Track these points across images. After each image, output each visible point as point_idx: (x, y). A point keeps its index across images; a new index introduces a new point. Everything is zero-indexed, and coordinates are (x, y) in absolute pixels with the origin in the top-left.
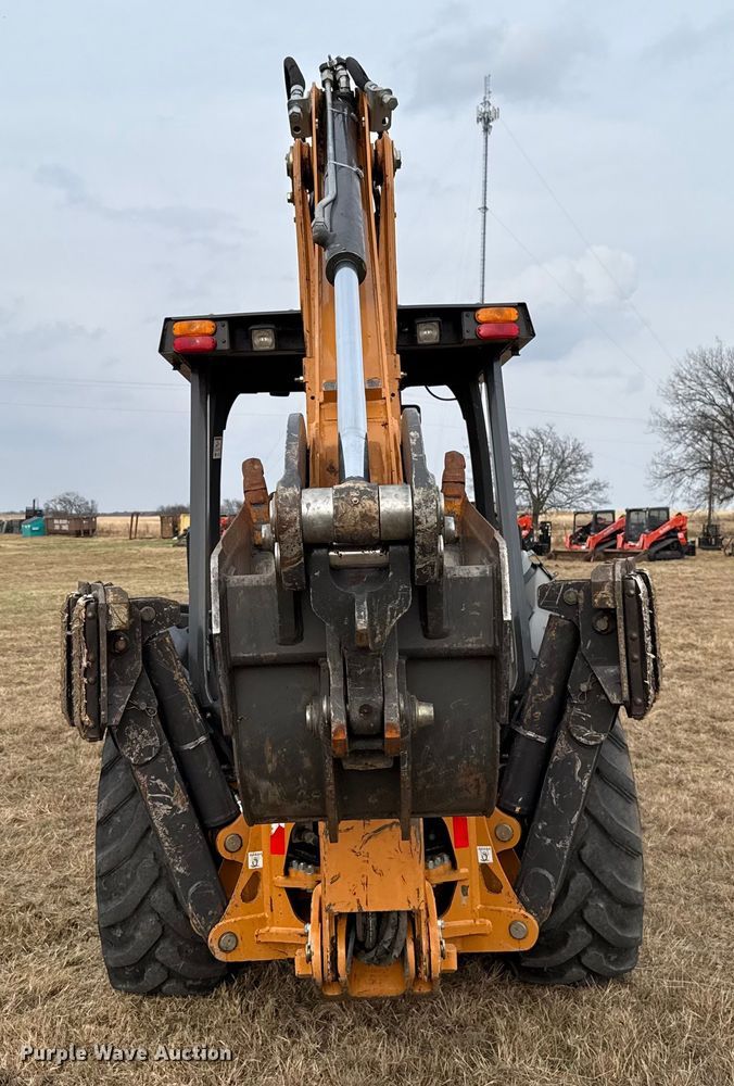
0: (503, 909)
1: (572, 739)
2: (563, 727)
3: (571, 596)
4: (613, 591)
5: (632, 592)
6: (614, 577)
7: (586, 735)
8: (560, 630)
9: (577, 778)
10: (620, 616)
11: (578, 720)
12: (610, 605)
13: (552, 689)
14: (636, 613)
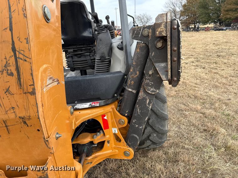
0: (122, 147)
1: (145, 92)
2: (142, 87)
3: (146, 32)
4: (166, 27)
5: (176, 27)
6: (167, 19)
7: (151, 90)
8: (141, 48)
9: (147, 105)
10: (169, 40)
11: (148, 85)
12: (164, 35)
13: (138, 73)
14: (177, 38)
